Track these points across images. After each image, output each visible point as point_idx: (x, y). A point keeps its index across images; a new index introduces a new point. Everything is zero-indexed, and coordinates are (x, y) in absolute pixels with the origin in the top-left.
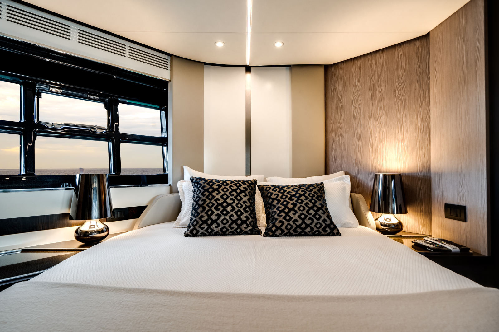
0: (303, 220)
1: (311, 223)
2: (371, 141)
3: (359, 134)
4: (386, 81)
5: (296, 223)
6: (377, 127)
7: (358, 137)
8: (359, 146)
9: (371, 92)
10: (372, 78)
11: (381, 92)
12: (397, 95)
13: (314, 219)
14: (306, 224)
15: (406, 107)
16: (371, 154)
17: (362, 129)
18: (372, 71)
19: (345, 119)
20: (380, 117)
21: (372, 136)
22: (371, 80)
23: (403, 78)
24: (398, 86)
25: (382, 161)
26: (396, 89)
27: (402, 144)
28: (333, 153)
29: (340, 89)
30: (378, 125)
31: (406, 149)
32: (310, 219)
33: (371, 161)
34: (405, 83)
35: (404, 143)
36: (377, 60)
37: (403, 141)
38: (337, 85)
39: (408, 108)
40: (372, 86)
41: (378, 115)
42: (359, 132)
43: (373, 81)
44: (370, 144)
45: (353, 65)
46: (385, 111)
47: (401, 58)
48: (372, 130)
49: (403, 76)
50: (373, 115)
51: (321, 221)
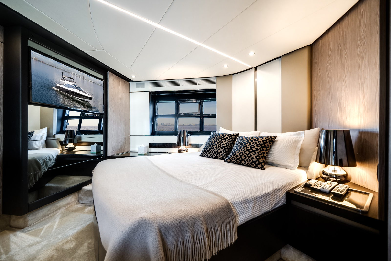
0: (241, 156)
1: (245, 159)
2: (339, 101)
3: (331, 95)
4: (350, 43)
5: (237, 157)
6: (343, 88)
7: (330, 99)
8: (331, 106)
9: (339, 57)
10: (339, 44)
11: (346, 54)
12: (358, 53)
13: (247, 157)
14: (242, 158)
15: (367, 62)
16: (339, 113)
17: (332, 91)
18: (339, 37)
19: (322, 85)
20: (345, 78)
21: (339, 96)
22: (339, 46)
23: (364, 34)
24: (360, 44)
25: (347, 118)
26: (358, 47)
27: (362, 100)
28: (315, 114)
29: (319, 61)
30: (343, 85)
31: (366, 105)
32: (245, 156)
33: (339, 118)
34: (366, 38)
35: (365, 99)
36: (344, 25)
37: (364, 97)
38: (318, 58)
39: (369, 63)
40: (340, 51)
41: (344, 76)
42: (331, 94)
43: (340, 46)
44: (338, 104)
45: (327, 37)
46: (349, 71)
47: (362, 15)
48: (339, 91)
49: (364, 32)
50: (340, 77)
51: (250, 158)
